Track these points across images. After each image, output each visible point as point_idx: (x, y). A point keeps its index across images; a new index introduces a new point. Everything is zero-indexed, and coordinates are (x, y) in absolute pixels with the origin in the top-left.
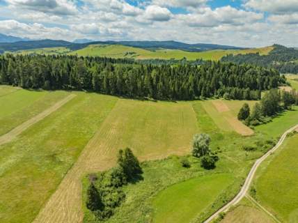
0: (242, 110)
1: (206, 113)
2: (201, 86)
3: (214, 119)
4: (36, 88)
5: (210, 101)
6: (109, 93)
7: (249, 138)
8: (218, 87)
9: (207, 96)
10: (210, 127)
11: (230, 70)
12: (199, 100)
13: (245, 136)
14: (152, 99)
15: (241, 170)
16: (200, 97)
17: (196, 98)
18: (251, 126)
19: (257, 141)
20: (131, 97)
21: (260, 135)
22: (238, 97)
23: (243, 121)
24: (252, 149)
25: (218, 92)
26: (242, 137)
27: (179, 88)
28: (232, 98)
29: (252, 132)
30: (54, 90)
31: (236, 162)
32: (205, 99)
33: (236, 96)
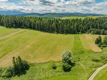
0: (97, 39)
1: (79, 40)
2: (80, 28)
3: (82, 43)
4: (10, 27)
5: (84, 34)
6: (38, 30)
7: (98, 53)
8: (89, 28)
9: (83, 32)
10: (79, 47)
11: (96, 22)
12: (79, 34)
13: (96, 53)
14: (56, 33)
15: (85, 74)
16: (79, 33)
17: (77, 33)
18: (101, 47)
19: (102, 56)
20: (47, 32)
21: (105, 52)
22: (98, 33)
23: (97, 44)
24: (97, 61)
25: (89, 31)
26: (95, 53)
27: (69, 28)
28: (95, 34)
29: (101, 50)
30: (17, 28)
31: (84, 68)
32: (82, 34)
33: (97, 33)
